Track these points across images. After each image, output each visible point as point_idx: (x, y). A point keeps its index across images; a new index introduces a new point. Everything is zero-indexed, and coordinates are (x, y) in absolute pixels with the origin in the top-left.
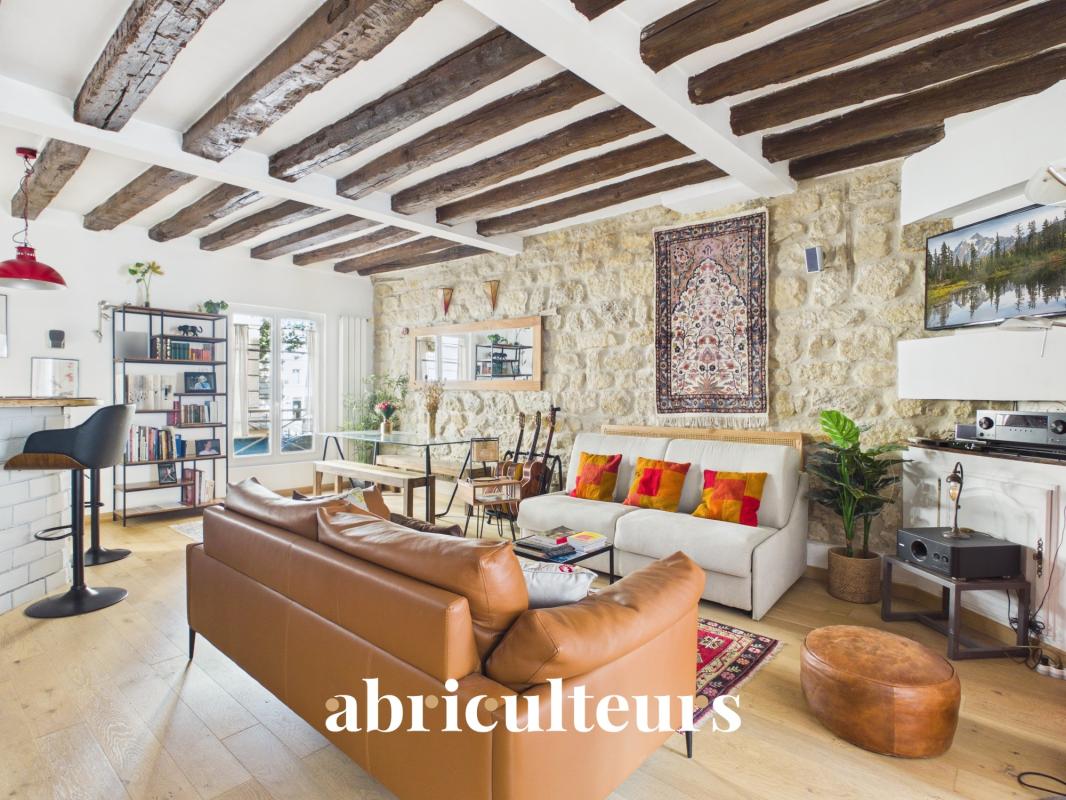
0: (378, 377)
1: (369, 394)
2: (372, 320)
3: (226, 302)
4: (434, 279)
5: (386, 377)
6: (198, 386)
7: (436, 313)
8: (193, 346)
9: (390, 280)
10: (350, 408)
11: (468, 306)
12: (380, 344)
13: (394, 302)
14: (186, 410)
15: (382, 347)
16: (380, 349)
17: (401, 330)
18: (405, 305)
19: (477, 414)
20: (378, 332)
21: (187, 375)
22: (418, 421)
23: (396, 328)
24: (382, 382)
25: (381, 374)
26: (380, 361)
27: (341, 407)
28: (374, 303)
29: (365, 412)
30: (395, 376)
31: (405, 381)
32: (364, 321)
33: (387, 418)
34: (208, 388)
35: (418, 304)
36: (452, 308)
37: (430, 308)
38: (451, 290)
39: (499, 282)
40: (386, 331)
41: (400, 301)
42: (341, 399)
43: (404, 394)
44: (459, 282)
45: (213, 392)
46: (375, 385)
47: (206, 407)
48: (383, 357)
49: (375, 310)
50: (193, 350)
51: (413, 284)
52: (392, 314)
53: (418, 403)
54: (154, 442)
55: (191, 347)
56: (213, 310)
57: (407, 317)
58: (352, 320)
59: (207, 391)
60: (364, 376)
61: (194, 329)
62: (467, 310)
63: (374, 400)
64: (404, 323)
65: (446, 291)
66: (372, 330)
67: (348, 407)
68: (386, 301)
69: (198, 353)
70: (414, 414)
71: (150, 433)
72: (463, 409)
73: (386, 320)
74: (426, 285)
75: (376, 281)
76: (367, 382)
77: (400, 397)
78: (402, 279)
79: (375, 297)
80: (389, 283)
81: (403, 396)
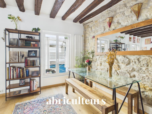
0: (85, 52)
1: (83, 57)
2: (84, 36)
3: (39, 28)
4: (104, 17)
5: (87, 51)
6: (32, 55)
7: (105, 29)
8: (32, 43)
9: (88, 23)
10: (77, 61)
11: (120, 22)
12: (86, 42)
13: (90, 29)
14: (30, 62)
15: (86, 43)
16: (86, 44)
17: (92, 37)
18: (93, 29)
19: (127, 65)
20: (85, 39)
21: (29, 51)
22: (98, 65)
23: (90, 37)
24: (86, 53)
25: (86, 51)
26: (86, 47)
27: (75, 60)
28: (84, 31)
29: (81, 62)
30: (90, 51)
31: (93, 52)
32: (81, 36)
33: (89, 65)
34: (35, 55)
35: (98, 27)
36: (112, 24)
37: (102, 28)
38: (112, 18)
39: (142, 3)
40: (87, 38)
41: (91, 28)
42: (75, 58)
43: (93, 56)
44: (116, 14)
45: (36, 57)
46: (84, 54)
47: (36, 61)
48: (86, 46)
49: (84, 33)
50: (32, 44)
51: (96, 21)
52: (89, 33)
53: (98, 60)
54: (18, 72)
55: (31, 43)
56: (36, 31)
57: (94, 33)
58: (78, 36)
59: (34, 56)
60: (81, 51)
61: (31, 37)
62: (120, 23)
63: (84, 59)
64: (93, 35)
65: (110, 18)
66: (84, 39)
67: (77, 60)
68: (87, 30)
69: (34, 45)
70: (96, 63)
71: (17, 69)
72: (118, 62)
73: (87, 35)
74: (101, 20)
75: (84, 25)
76: (82, 53)
77: (91, 57)
78: (92, 21)
79: (84, 29)
80: (88, 24)
81: (93, 57)
